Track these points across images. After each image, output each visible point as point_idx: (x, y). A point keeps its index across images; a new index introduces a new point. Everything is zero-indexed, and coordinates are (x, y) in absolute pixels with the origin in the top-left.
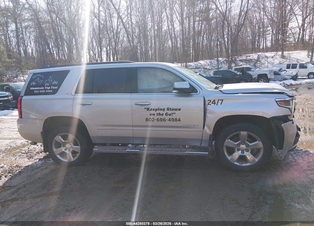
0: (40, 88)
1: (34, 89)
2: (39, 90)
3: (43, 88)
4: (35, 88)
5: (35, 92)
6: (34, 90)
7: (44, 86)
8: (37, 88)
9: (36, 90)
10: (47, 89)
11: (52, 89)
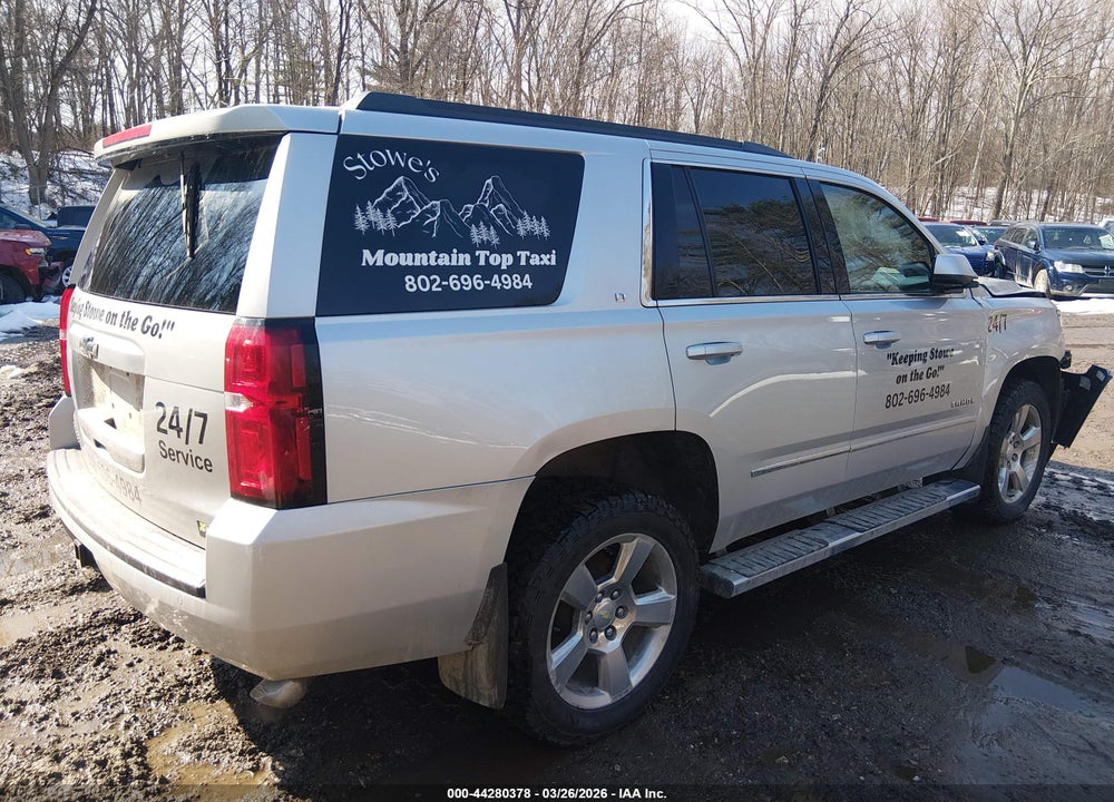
0: (444, 260)
1: (393, 259)
2: (445, 272)
3: (465, 259)
4: (405, 259)
5: (411, 284)
6: (402, 271)
7: (467, 247)
8: (421, 259)
9: (416, 271)
10: (498, 270)
11: (529, 269)
